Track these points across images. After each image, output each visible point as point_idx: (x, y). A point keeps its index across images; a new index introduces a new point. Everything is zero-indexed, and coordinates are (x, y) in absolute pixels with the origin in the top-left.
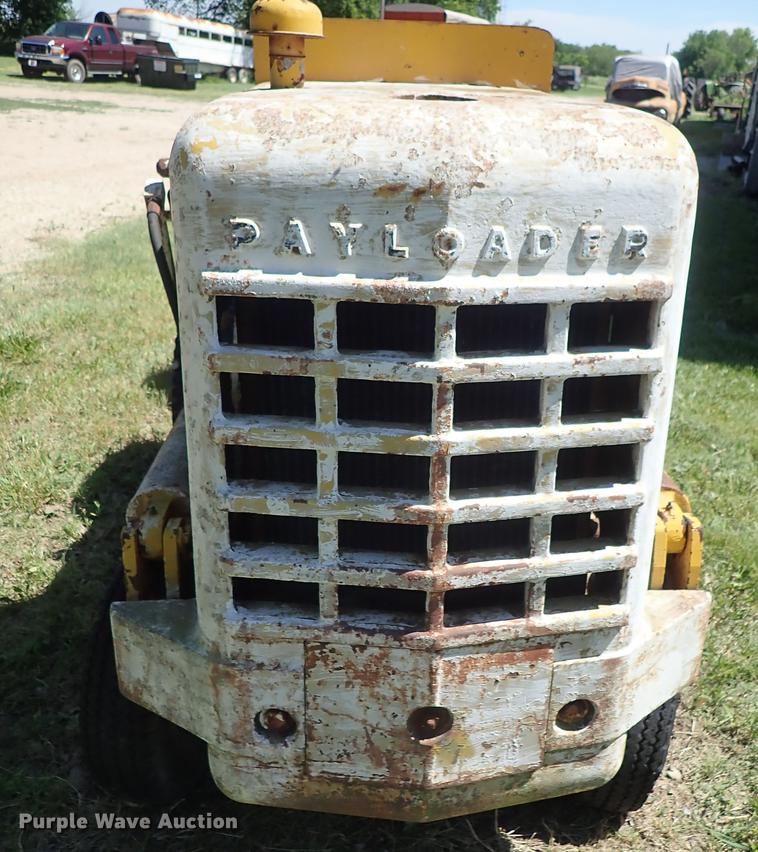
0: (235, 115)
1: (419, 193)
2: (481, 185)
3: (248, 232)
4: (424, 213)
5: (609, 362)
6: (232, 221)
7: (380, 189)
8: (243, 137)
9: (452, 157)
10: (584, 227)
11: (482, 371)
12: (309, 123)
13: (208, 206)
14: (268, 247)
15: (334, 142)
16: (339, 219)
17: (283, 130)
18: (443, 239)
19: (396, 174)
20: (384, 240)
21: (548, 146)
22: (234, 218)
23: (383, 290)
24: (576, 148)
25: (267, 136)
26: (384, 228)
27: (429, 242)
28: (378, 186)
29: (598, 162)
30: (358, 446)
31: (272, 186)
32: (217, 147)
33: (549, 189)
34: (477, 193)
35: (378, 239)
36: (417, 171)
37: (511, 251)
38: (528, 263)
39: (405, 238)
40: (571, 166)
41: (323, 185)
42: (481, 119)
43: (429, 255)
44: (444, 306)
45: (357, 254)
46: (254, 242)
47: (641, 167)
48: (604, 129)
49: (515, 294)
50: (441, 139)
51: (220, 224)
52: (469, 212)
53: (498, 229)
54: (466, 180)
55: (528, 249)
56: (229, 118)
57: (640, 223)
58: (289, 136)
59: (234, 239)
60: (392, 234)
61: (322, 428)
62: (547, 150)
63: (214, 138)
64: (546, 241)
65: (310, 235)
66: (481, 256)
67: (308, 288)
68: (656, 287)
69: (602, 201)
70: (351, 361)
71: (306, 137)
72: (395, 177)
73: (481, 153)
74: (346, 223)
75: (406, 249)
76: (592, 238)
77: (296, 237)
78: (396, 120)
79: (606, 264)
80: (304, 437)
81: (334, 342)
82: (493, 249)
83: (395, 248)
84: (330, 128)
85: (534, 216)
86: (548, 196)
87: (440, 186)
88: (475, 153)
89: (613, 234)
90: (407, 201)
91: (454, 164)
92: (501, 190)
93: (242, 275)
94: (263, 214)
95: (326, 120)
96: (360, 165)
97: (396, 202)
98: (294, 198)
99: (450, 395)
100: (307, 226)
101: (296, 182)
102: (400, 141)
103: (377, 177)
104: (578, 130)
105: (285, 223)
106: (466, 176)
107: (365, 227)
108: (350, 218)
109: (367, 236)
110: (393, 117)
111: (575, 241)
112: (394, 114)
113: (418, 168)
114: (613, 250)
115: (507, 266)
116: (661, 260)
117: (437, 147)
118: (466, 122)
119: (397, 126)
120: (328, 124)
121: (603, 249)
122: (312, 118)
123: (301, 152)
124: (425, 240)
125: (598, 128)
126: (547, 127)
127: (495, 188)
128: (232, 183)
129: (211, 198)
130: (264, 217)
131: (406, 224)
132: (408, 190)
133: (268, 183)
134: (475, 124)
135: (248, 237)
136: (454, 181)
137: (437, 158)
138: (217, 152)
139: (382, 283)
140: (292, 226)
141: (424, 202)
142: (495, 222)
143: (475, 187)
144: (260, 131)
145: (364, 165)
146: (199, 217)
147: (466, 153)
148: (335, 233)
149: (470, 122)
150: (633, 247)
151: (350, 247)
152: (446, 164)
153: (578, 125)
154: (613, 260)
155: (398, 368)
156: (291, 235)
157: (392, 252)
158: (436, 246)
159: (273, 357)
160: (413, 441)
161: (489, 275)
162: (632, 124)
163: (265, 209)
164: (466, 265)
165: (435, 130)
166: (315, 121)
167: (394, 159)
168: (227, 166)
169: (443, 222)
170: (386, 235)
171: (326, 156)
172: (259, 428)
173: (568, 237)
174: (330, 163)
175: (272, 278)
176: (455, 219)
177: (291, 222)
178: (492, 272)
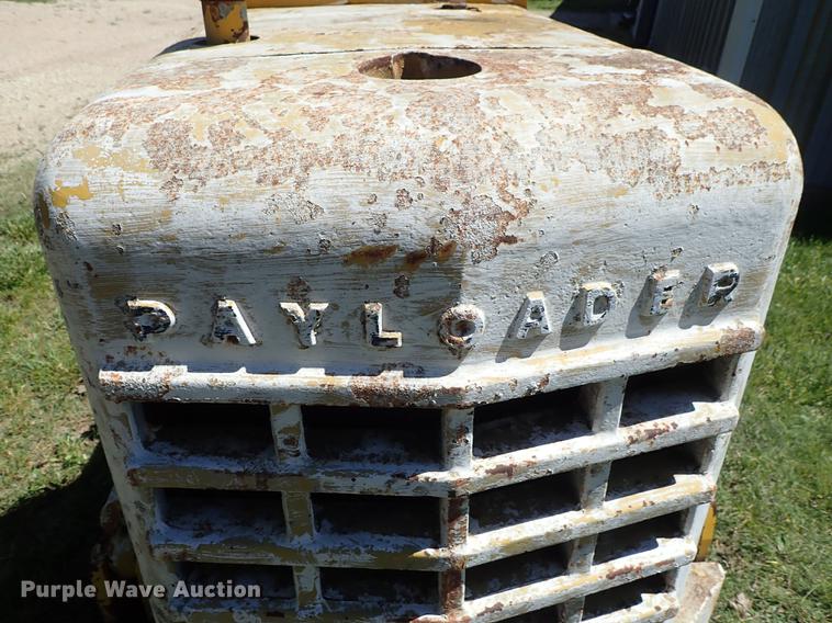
0: (117, 138)
1: (415, 258)
2: (511, 240)
3: (157, 319)
4: (423, 286)
5: (673, 432)
6: (130, 303)
7: (353, 253)
8: (129, 177)
9: (467, 202)
10: (655, 276)
11: (510, 475)
12: (235, 149)
13: (90, 283)
14: (191, 335)
15: (275, 183)
16: (293, 297)
17: (193, 163)
18: (454, 322)
19: (378, 232)
20: (364, 323)
21: (609, 164)
22: (134, 299)
23: (367, 393)
24: (650, 162)
25: (168, 174)
26: (363, 307)
27: (432, 325)
28: (350, 250)
29: (682, 182)
30: (345, 563)
31: (183, 254)
32: (92, 196)
33: (610, 231)
34: (505, 252)
35: (355, 323)
36: (412, 225)
37: (552, 322)
38: (574, 332)
39: (396, 321)
40: (644, 194)
41: (264, 251)
42: (505, 126)
43: (434, 341)
44: (457, 411)
45: (325, 341)
46: (168, 331)
47: (741, 182)
48: (685, 125)
49: (558, 379)
50: (447, 171)
51: (114, 307)
52: (492, 279)
53: (536, 297)
54: (488, 236)
55: (576, 315)
56: (107, 143)
57: (731, 259)
58: (202, 174)
59: (138, 329)
60: (376, 318)
61: (294, 542)
62: (609, 171)
63: (85, 181)
64: (603, 303)
65: (250, 319)
66: (509, 335)
67: (255, 391)
68: (743, 338)
69: (685, 237)
70: (329, 474)
71: (230, 176)
72: (376, 237)
73: (511, 189)
74: (304, 303)
75: (398, 335)
76: (666, 289)
77: (232, 323)
78: (372, 137)
79: (678, 317)
80: (272, 555)
81: (302, 447)
82: (528, 325)
83: (382, 334)
84: (268, 157)
85: (587, 272)
86: (609, 241)
87: (449, 248)
88: (502, 190)
89: (691, 278)
90: (397, 271)
91: (470, 212)
92: (542, 242)
93: (158, 375)
94: (177, 292)
95: (262, 141)
96: (319, 219)
97: (380, 272)
98: (221, 270)
99: (466, 505)
100: (245, 307)
101: (221, 248)
102: (381, 177)
103: (347, 237)
104: (649, 131)
105: (213, 303)
106: (487, 229)
107: (334, 307)
108: (310, 295)
109: (338, 318)
110: (366, 131)
111: (641, 294)
112: (369, 125)
113: (412, 222)
114: (690, 298)
115: (545, 341)
116: (750, 300)
117: (441, 186)
118: (483, 137)
119: (374, 150)
120: (265, 149)
121: (678, 298)
122: (239, 138)
123: (223, 201)
124: (428, 322)
125: (677, 123)
126: (604, 130)
127: (532, 241)
128: (121, 251)
129: (93, 273)
130: (180, 296)
131: (396, 301)
132: (398, 254)
133: (177, 250)
134: (497, 137)
135: (157, 325)
136: (471, 238)
137: (442, 204)
138: (90, 204)
139: (364, 382)
140: (221, 310)
141: (424, 271)
142: (531, 288)
143: (502, 244)
144: (158, 165)
145: (325, 218)
146: (82, 298)
147: (487, 192)
148: (290, 318)
149: (488, 135)
150: (718, 293)
151: (313, 334)
152: (456, 213)
153: (647, 122)
154: (688, 310)
155: (393, 482)
156: (223, 321)
157: (377, 341)
158: (444, 331)
159: (217, 471)
160: (417, 558)
161: (520, 356)
162: (721, 110)
163: (178, 286)
164: (487, 349)
165: (436, 155)
166: (243, 144)
167: (373, 208)
168: (109, 227)
169: (454, 298)
170: (367, 319)
171: (265, 206)
172: (211, 545)
173: (632, 290)
174: (271, 218)
175: (202, 378)
176: (472, 291)
177: (222, 304)
178: (524, 351)
